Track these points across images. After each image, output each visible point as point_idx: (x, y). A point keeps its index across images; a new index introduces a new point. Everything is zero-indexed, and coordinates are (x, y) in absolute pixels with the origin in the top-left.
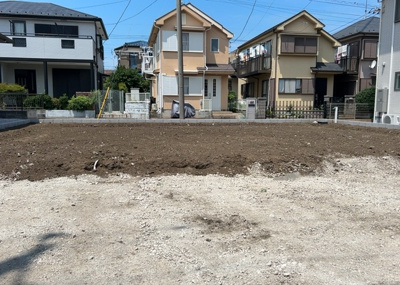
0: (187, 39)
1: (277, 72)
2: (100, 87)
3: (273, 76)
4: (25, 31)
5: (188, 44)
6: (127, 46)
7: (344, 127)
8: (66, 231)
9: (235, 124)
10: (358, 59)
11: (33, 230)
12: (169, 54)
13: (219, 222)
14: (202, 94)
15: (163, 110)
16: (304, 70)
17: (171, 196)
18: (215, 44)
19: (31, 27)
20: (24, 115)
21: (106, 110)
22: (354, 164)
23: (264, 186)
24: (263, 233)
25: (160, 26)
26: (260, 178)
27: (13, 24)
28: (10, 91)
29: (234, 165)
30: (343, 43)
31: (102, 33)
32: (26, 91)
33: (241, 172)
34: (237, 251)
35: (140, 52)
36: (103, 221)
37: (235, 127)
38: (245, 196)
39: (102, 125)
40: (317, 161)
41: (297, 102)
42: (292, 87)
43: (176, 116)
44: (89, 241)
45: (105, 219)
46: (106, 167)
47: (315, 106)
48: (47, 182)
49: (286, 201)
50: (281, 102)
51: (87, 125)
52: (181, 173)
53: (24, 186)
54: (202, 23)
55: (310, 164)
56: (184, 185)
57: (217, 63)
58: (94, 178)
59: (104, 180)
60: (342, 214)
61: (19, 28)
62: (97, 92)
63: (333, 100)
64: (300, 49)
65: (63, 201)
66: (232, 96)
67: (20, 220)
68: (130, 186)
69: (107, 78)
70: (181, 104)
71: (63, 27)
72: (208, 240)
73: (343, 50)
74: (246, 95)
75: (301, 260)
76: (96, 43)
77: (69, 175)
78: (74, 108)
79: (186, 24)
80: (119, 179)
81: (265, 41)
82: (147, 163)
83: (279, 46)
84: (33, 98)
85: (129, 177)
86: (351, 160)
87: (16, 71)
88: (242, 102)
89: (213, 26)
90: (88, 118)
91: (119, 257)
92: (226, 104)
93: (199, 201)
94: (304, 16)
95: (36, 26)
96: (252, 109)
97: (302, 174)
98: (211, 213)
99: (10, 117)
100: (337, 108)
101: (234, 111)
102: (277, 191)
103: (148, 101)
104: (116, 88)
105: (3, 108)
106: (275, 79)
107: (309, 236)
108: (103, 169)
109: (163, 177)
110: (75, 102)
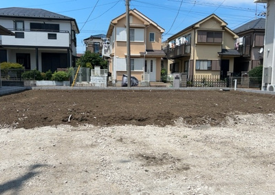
0: (133, 33)
1: (194, 55)
2: (74, 65)
3: (192, 58)
4: (24, 27)
5: (133, 36)
6: (92, 38)
7: (241, 93)
8: (49, 163)
9: (165, 91)
10: (251, 47)
11: (26, 162)
12: (120, 43)
13: (154, 158)
14: (143, 70)
15: (116, 81)
16: (213, 54)
17: (121, 140)
18: (152, 37)
19: (27, 25)
20: (22, 84)
21: (78, 81)
22: (248, 119)
23: (185, 134)
24: (185, 166)
25: (115, 24)
26: (182, 128)
27: (16, 22)
28: (12, 68)
29: (164, 119)
30: (240, 36)
31: (75, 29)
32: (24, 67)
33: (169, 124)
34: (166, 178)
35: (101, 42)
36: (74, 156)
37: (166, 93)
38: (172, 141)
39: (75, 91)
40: (222, 117)
41: (209, 76)
42: (205, 66)
43: (125, 85)
44: (64, 170)
45: (76, 155)
46: (76, 119)
47: (221, 79)
48: (37, 130)
49: (200, 144)
50: (198, 76)
51: (64, 91)
52: (128, 124)
53: (21, 132)
54: (143, 23)
55: (218, 118)
56: (130, 133)
57: (153, 49)
58: (69, 127)
59: (75, 128)
60: (240, 154)
61: (20, 25)
62: (71, 68)
63: (233, 74)
64: (211, 40)
65: (47, 143)
66: (164, 72)
67: (18, 155)
68: (93, 133)
69: (79, 59)
70: (129, 77)
71: (49, 24)
72: (146, 171)
73: (240, 41)
74: (173, 71)
75: (211, 185)
76: (71, 36)
77: (51, 125)
78: (56, 80)
79: (133, 23)
80: (85, 128)
81: (186, 34)
82: (105, 117)
83: (196, 38)
84: (28, 72)
85: (92, 126)
86: (246, 116)
87: (17, 54)
88: (170, 76)
89: (151, 24)
90: (65, 86)
91: (85, 182)
92: (160, 77)
93: (140, 143)
94: (213, 18)
95: (31, 24)
96: (177, 80)
97: (212, 125)
98: (149, 152)
99: (15, 85)
100: (236, 80)
101: (165, 82)
102: (195, 137)
103: (106, 75)
104: (85, 66)
105: (8, 79)
106: (193, 60)
107: (216, 169)
108: (75, 121)
109: (115, 127)
110: (57, 75)
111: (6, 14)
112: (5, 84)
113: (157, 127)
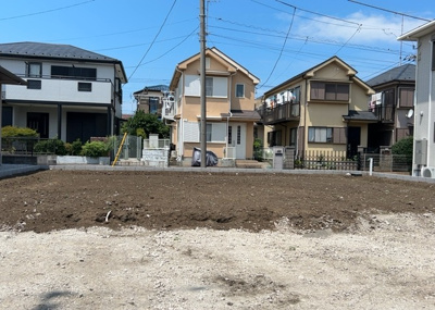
0: (211, 84)
1: (306, 120)
2: (117, 133)
3: (302, 124)
4: (41, 73)
5: (211, 89)
6: (147, 90)
7: (380, 180)
8: (73, 289)
9: (260, 174)
10: (394, 108)
11: (36, 288)
12: (190, 99)
13: (242, 283)
14: (226, 141)
15: (183, 158)
16: (335, 118)
17: (189, 253)
18: (240, 90)
19: (47, 68)
20: (33, 160)
21: (122, 157)
22: (392, 221)
23: (292, 244)
24: (292, 297)
25: (183, 70)
26: (288, 235)
27: (29, 65)
28: (20, 135)
29: (259, 220)
30: (377, 91)
31: (121, 76)
32: (38, 135)
33: (267, 227)
35: (160, 96)
36: (114, 278)
37: (261, 178)
38: (272, 255)
39: (117, 172)
40: (351, 217)
41: (328, 151)
42: (322, 136)
43: (197, 165)
44: (97, 301)
45: (116, 277)
46: (118, 218)
47: (348, 156)
48: (54, 234)
49: (316, 261)
50: (311, 152)
51: (100, 172)
52: (201, 226)
53: (29, 238)
54: (227, 68)
55: (344, 220)
56: (203, 241)
57: (242, 109)
58: (106, 230)
59: (117, 233)
60: (380, 277)
61: (35, 70)
62: (113, 137)
63: (367, 150)
64: (331, 96)
65: (71, 256)
66: (258, 144)
67: (22, 276)
68: (144, 240)
69: (125, 123)
70: (203, 152)
71: (81, 69)
72: (229, 304)
73: (377, 97)
74: (273, 144)
76: (114, 86)
77: (78, 227)
78: (87, 155)
79: (210, 68)
80: (132, 232)
81: (293, 87)
82: (164, 215)
83: (308, 92)
84: (45, 142)
85: (143, 230)
86: (388, 217)
87: (28, 114)
88: (268, 151)
89: (239, 71)
90: (102, 165)
92: (252, 152)
93: (220, 259)
94: (335, 63)
95: (52, 67)
96: (279, 158)
97: (335, 231)
98: (233, 273)
99: (18, 163)
100: (371, 160)
101: (260, 160)
102: (307, 250)
103: (168, 148)
104: (134, 134)
105: (12, 152)
106: (304, 127)
107: (343, 302)
108: (116, 221)
109: (181, 231)
110: (90, 148)
111: (14, 52)
112: (7, 160)
113: (247, 233)
